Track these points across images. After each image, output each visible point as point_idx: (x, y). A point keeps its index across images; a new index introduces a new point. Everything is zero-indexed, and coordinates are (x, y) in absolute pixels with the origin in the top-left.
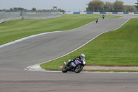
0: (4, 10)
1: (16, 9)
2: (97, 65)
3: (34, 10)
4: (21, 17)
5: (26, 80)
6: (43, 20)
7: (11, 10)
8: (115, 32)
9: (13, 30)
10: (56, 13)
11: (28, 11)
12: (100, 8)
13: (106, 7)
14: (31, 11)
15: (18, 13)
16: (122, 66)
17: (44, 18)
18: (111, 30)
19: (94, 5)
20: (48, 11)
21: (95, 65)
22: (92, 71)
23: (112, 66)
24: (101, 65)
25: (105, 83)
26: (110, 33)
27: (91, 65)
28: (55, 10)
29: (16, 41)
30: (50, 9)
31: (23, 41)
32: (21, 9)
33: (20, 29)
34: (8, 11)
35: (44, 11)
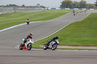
0: (2, 6)
1: (11, 6)
2: (67, 45)
3: (23, 6)
4: (14, 11)
6: (30, 13)
7: (8, 6)
8: (80, 22)
9: (8, 20)
10: (39, 8)
11: (19, 7)
12: (70, 6)
13: (74, 5)
14: (21, 7)
15: (13, 8)
16: (84, 46)
18: (77, 21)
19: (66, 3)
20: (34, 7)
23: (77, 46)
24: (69, 45)
26: (77, 23)
27: (63, 45)
28: (38, 6)
29: (10, 28)
31: (15, 28)
32: (14, 5)
33: (13, 19)
34: (5, 6)
35: (31, 7)
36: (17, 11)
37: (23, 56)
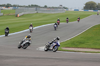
0: (24, 6)
1: (32, 6)
2: (89, 48)
5: (37, 57)
6: (52, 14)
7: (29, 6)
9: (30, 20)
10: (61, 9)
11: (41, 7)
12: (93, 7)
13: (98, 7)
14: (43, 8)
17: (53, 13)
19: (89, 5)
20: (56, 8)
21: (88, 48)
22: (85, 52)
24: (92, 48)
25: (94, 61)
27: (85, 48)
28: (61, 7)
30: (57, 7)
32: (36, 6)
34: (27, 7)
35: (53, 8)
36: (39, 12)
37: (44, 58)
